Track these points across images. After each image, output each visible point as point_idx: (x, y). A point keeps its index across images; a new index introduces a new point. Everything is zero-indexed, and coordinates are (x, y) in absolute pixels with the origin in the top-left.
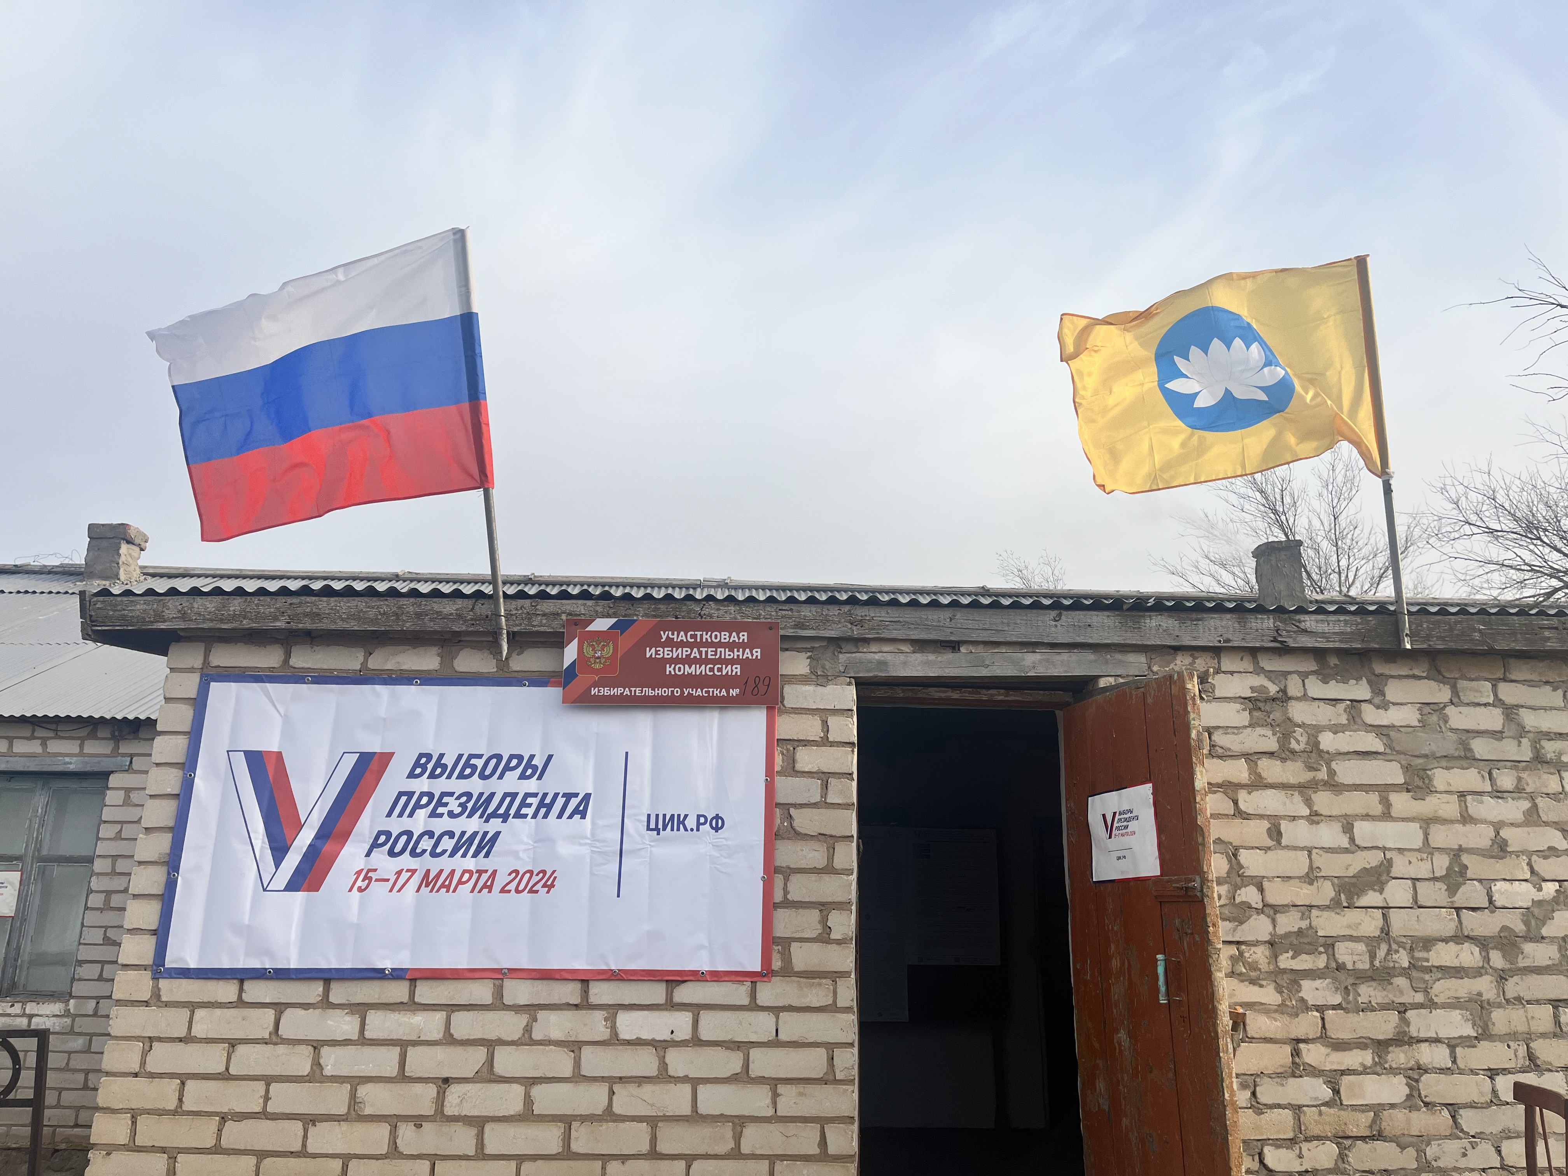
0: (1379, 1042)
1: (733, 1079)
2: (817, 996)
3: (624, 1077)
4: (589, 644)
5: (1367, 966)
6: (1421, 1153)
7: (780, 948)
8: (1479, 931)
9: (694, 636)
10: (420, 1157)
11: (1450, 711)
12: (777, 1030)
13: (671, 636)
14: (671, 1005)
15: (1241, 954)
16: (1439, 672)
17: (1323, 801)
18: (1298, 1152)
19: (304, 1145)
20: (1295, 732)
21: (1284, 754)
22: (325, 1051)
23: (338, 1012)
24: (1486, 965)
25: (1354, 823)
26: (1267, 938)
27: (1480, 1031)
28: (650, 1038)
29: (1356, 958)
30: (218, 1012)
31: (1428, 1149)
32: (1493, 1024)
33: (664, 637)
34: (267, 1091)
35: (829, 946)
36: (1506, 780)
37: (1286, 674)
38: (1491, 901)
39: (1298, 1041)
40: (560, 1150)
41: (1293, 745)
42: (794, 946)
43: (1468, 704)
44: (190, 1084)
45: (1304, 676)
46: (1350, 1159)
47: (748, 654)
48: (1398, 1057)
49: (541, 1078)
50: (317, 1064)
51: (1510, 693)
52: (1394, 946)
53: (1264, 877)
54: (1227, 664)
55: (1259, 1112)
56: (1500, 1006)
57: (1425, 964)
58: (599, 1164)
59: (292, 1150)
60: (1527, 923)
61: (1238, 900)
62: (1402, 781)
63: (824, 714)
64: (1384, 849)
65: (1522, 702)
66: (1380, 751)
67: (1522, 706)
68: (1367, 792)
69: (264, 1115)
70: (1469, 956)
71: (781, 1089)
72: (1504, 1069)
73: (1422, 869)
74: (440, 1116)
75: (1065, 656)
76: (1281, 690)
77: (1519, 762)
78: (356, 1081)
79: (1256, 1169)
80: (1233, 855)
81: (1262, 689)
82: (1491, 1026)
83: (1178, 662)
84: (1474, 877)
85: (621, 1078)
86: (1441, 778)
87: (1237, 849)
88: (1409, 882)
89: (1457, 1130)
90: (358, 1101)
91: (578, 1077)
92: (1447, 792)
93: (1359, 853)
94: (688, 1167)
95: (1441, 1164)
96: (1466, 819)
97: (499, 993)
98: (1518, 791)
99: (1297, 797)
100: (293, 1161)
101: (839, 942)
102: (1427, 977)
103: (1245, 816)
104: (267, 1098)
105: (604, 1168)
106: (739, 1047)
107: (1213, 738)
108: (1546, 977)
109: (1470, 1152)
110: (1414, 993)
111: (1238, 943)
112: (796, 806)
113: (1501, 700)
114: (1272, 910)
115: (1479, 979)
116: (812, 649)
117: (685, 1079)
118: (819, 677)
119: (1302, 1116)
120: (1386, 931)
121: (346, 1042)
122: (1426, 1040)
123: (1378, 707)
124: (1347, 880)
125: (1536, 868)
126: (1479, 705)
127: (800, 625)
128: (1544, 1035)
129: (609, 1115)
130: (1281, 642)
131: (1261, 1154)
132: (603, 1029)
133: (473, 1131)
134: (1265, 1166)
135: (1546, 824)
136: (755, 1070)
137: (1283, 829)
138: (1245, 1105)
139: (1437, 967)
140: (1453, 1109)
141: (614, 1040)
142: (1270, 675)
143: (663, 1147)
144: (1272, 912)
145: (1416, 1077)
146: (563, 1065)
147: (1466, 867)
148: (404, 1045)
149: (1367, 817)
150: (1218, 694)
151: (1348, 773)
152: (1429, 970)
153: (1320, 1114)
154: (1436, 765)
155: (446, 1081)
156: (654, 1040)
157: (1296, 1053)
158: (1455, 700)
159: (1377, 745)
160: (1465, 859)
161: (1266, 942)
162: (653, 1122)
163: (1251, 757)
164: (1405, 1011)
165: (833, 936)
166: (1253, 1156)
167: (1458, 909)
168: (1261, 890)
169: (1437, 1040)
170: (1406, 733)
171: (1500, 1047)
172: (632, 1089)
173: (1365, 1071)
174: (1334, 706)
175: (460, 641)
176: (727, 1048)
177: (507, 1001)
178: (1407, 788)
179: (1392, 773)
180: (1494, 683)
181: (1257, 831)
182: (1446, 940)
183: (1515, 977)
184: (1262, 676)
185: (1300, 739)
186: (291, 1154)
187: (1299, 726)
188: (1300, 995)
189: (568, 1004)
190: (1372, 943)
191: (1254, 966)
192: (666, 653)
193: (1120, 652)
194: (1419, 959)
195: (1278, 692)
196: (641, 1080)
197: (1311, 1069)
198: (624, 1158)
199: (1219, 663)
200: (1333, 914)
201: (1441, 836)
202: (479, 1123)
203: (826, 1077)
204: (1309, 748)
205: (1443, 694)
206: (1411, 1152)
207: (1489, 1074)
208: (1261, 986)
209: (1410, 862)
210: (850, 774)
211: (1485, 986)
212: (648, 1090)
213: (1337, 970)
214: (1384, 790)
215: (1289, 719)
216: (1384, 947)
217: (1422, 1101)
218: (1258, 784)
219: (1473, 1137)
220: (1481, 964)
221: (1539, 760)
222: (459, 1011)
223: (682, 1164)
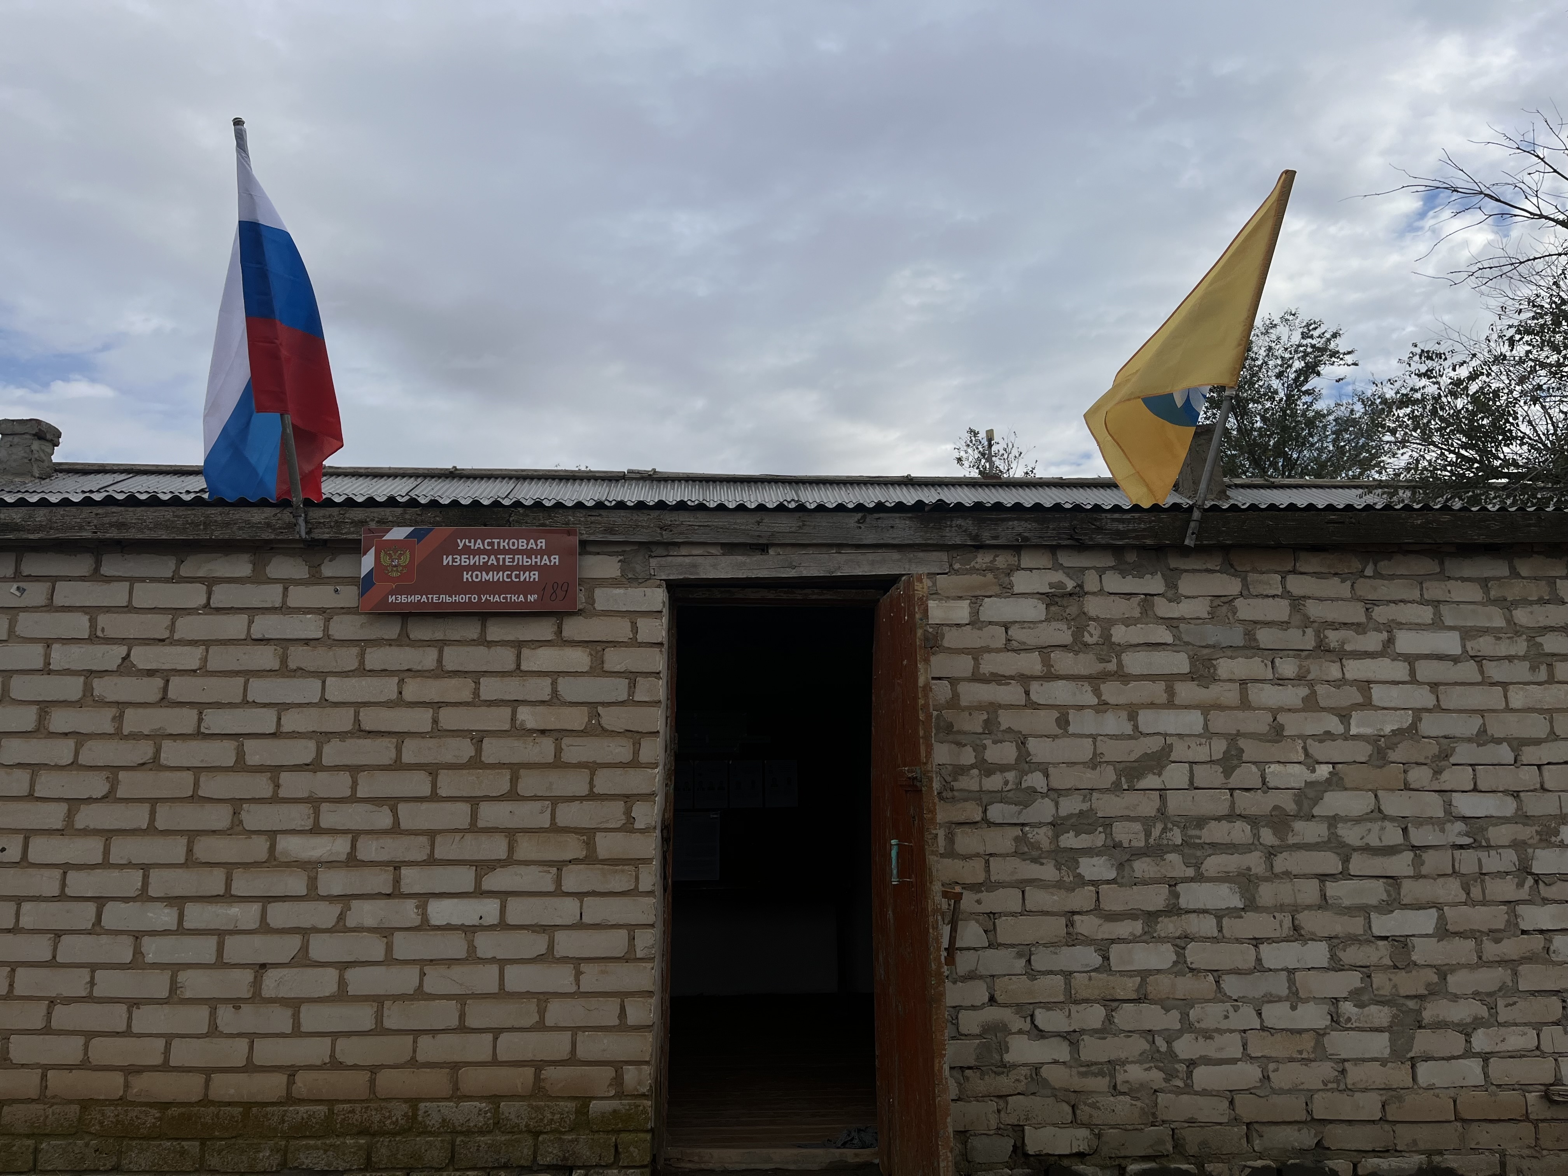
0: (1149, 914)
1: (539, 959)
2: (620, 882)
3: (435, 960)
4: (385, 553)
5: (1142, 844)
6: (1185, 1016)
7: (585, 838)
8: (1253, 811)
9: (491, 544)
10: (240, 1035)
11: (1239, 603)
12: (581, 914)
13: (468, 544)
14: (479, 893)
15: (1025, 834)
16: (1232, 566)
17: (1111, 691)
18: (1067, 1013)
19: (129, 1025)
20: (1088, 626)
21: (1078, 646)
22: (146, 940)
23: (158, 905)
24: (1256, 842)
25: (1139, 712)
26: (1050, 820)
27: (1248, 903)
28: (460, 923)
29: (1131, 836)
30: (43, 905)
31: (1191, 1012)
32: (1260, 897)
33: (461, 545)
34: (92, 978)
35: (633, 835)
36: (1288, 668)
37: (1083, 570)
38: (1264, 783)
39: (1074, 913)
40: (374, 1027)
41: (1087, 638)
42: (599, 836)
43: (1257, 596)
44: (20, 972)
45: (1101, 572)
46: (1116, 1021)
47: (546, 560)
48: (1168, 926)
49: (355, 962)
50: (138, 952)
51: (1297, 585)
52: (1170, 825)
53: (1049, 763)
54: (1027, 560)
55: (1033, 978)
56: (1266, 879)
57: (1197, 841)
58: (410, 1038)
59: (118, 1030)
60: (1298, 802)
61: (1024, 785)
62: (1187, 670)
63: (633, 616)
64: (1165, 735)
65: (1309, 594)
66: (1169, 642)
67: (1309, 598)
68: (1154, 681)
69: (90, 998)
70: (1240, 832)
71: (584, 967)
72: (1269, 939)
73: (1201, 753)
74: (257, 997)
75: (871, 556)
76: (1078, 585)
77: (1302, 650)
78: (175, 968)
79: (1028, 1029)
80: (1022, 742)
81: (1061, 585)
82: (1258, 899)
83: (979, 560)
84: (1249, 760)
85: (431, 961)
86: (1226, 667)
87: (1026, 737)
88: (1187, 765)
89: (1220, 995)
90: (179, 985)
91: (389, 960)
92: (1230, 680)
93: (1142, 739)
94: (495, 1039)
95: (1203, 1025)
96: (1245, 704)
97: (313, 883)
98: (1301, 678)
99: (1087, 687)
100: (119, 1041)
101: (642, 831)
102: (1199, 853)
103: (1036, 706)
104: (92, 983)
105: (415, 1042)
106: (544, 930)
107: (1009, 633)
108: (1314, 854)
109: (1232, 1013)
110: (1185, 868)
111: (1023, 825)
112: (603, 704)
113: (1289, 592)
114: (1055, 793)
115: (1248, 855)
116: (623, 553)
117: (493, 960)
118: (629, 579)
119: (1073, 980)
120: (1162, 811)
121: (166, 933)
122: (1194, 911)
123: (1170, 601)
124: (1128, 764)
125: (1310, 751)
126: (1267, 596)
127: (610, 530)
128: (1309, 907)
129: (420, 994)
130: (1077, 540)
131: (1032, 1016)
132: (414, 916)
133: (289, 1012)
134: (1036, 1026)
135: (1324, 709)
136: (561, 950)
137: (1071, 718)
138: (1020, 972)
139: (1209, 844)
140: (1218, 974)
141: (425, 926)
142: (1069, 571)
143: (472, 1022)
144: (1056, 795)
145: (1184, 945)
146: (375, 949)
147: (1242, 751)
148: (221, 934)
149: (1152, 705)
150: (1016, 590)
151: (1134, 662)
152: (1201, 846)
153: (1090, 979)
154: (1222, 655)
155: (263, 966)
156: (463, 925)
157: (1070, 924)
158: (1245, 593)
159: (1166, 637)
160: (1242, 743)
161: (1049, 823)
162: (462, 999)
163: (1045, 650)
164: (1175, 885)
165: (637, 825)
166: (1025, 1018)
167: (1232, 790)
168: (1047, 776)
169: (1205, 911)
170: (1195, 625)
171: (1265, 918)
172: (442, 970)
173: (1134, 940)
174: (1129, 599)
175: (272, 548)
176: (533, 932)
177: (322, 891)
178: (1191, 677)
179: (1180, 663)
180: (1284, 575)
181: (1046, 721)
182: (1218, 819)
183: (1284, 853)
184: (1061, 572)
185: (1093, 631)
186: (117, 1034)
187: (1094, 620)
188: (1078, 871)
189: (380, 894)
190: (1147, 823)
191: (1036, 846)
192: (464, 560)
193: (923, 551)
194: (1191, 837)
195: (1075, 587)
196: (450, 962)
197: (1083, 938)
198: (434, 1032)
199: (1019, 560)
200: (1113, 796)
201: (1221, 722)
202: (295, 1004)
203: (627, 956)
204: (1101, 641)
205: (1232, 586)
206: (1175, 1014)
207: (1254, 942)
208: (1042, 864)
209: (1189, 747)
210: (658, 673)
211: (1255, 861)
212: (457, 971)
213: (1114, 847)
214: (1170, 679)
215: (1084, 613)
216: (1159, 826)
217: (1188, 967)
218: (1050, 676)
219: (1236, 1001)
220: (1251, 841)
221: (1322, 649)
222: (274, 902)
223: (489, 1037)
